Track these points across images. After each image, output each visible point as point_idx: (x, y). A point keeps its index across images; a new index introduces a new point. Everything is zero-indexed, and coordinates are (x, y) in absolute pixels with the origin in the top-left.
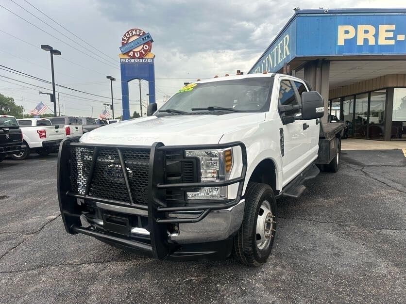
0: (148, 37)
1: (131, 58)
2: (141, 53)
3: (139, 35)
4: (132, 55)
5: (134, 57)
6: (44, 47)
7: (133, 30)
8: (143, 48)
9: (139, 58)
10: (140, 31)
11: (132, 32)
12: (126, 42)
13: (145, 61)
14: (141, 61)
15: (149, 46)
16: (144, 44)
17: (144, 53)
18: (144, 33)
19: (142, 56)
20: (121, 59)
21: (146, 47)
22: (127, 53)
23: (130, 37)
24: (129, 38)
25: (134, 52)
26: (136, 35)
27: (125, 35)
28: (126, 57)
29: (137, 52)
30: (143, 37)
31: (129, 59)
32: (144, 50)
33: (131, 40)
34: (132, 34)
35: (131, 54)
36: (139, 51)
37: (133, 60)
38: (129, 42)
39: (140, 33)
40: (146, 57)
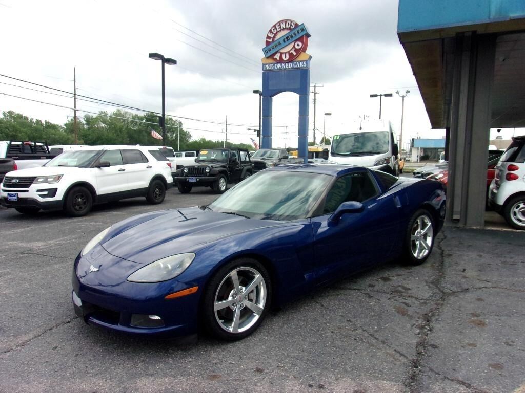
0: (303, 30)
1: (277, 63)
2: (291, 55)
3: (290, 28)
4: (278, 59)
5: (281, 61)
6: (152, 56)
7: (282, 21)
8: (294, 47)
9: (289, 61)
10: (291, 22)
11: (280, 25)
12: (271, 41)
13: (295, 65)
14: (290, 66)
15: (302, 42)
16: (296, 41)
17: (295, 54)
18: (297, 25)
19: (292, 58)
20: (263, 65)
21: (298, 45)
22: (272, 56)
23: (278, 32)
24: (276, 34)
25: (281, 54)
26: (286, 29)
27: (270, 31)
28: (270, 61)
29: (285, 53)
30: (295, 31)
31: (274, 65)
32: (296, 50)
33: (278, 36)
34: (281, 27)
35: (277, 57)
36: (289, 52)
37: (279, 66)
38: (276, 39)
39: (291, 25)
40: (297, 60)
